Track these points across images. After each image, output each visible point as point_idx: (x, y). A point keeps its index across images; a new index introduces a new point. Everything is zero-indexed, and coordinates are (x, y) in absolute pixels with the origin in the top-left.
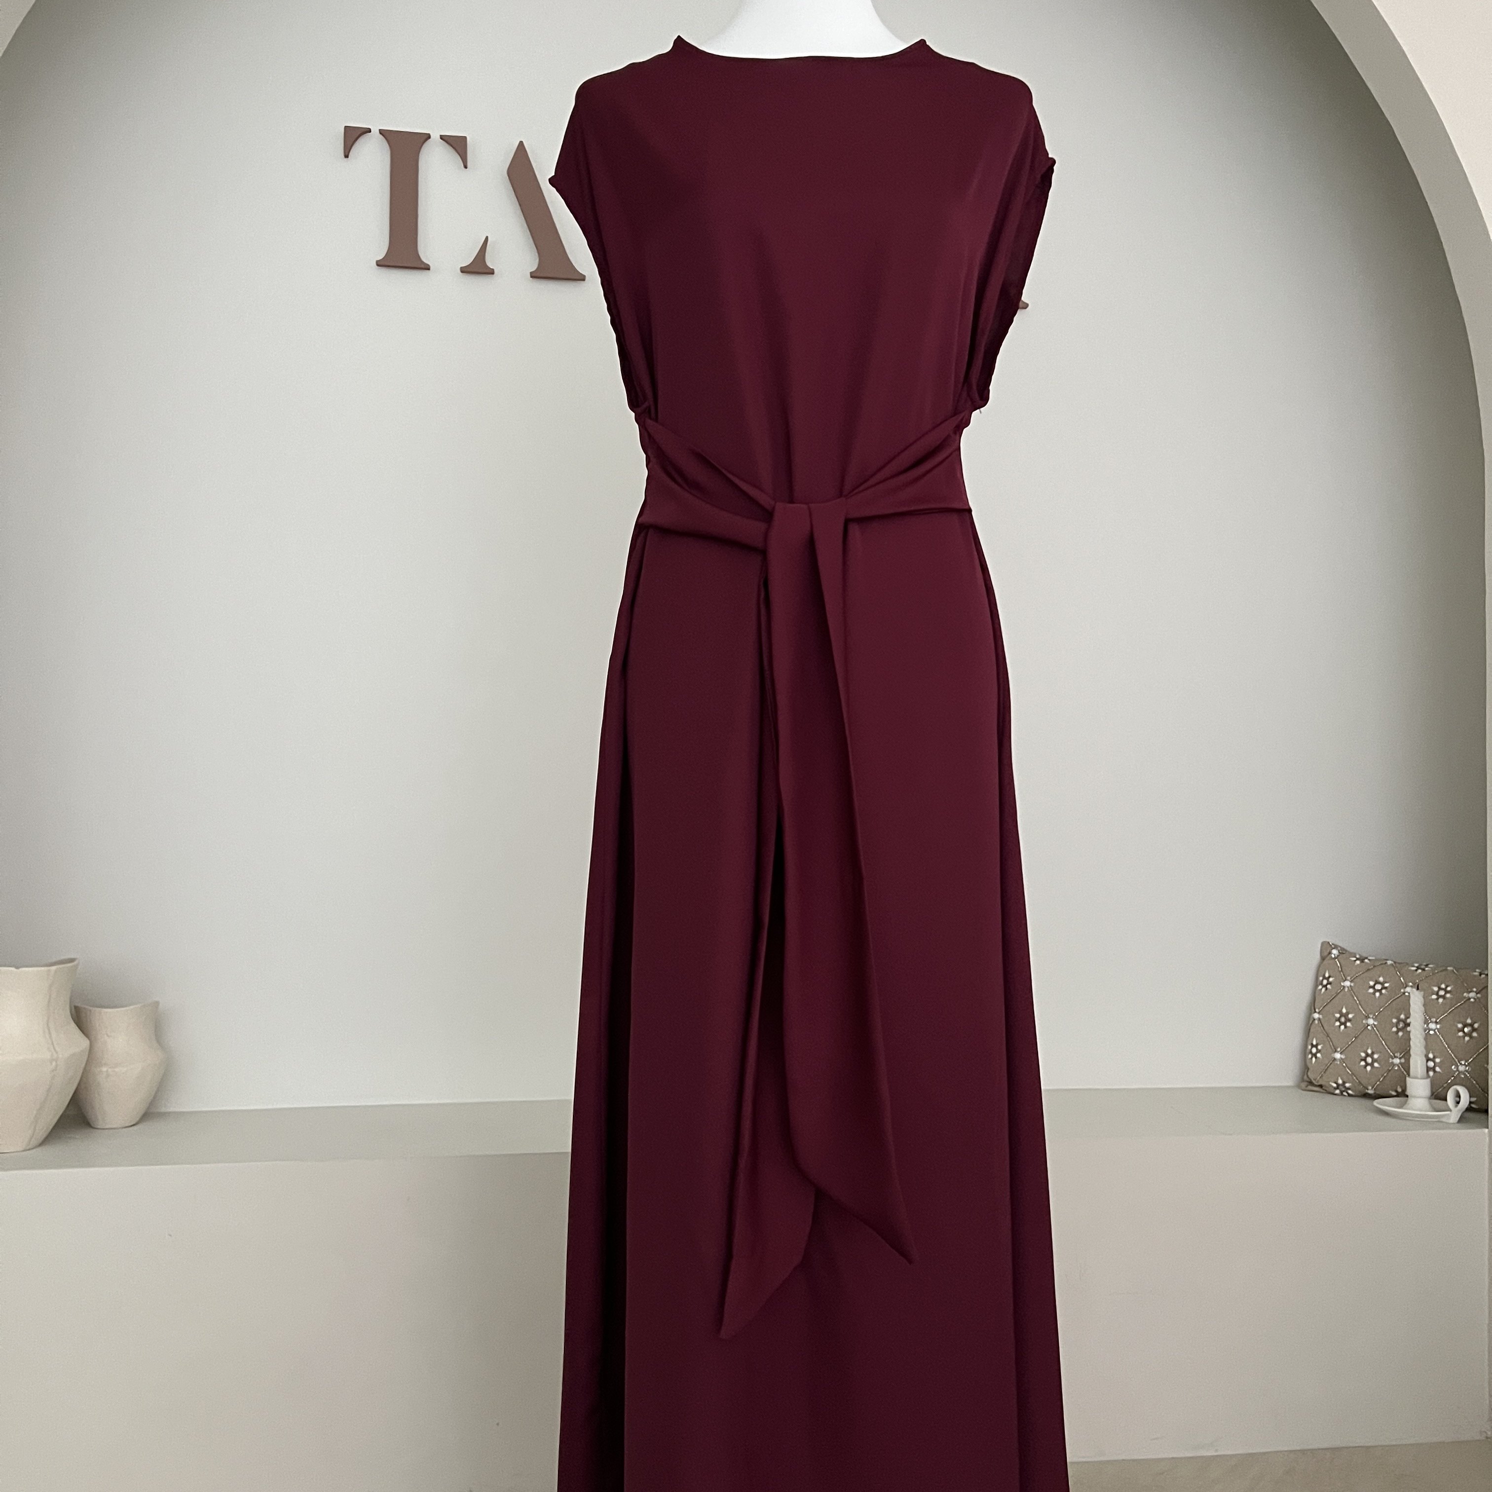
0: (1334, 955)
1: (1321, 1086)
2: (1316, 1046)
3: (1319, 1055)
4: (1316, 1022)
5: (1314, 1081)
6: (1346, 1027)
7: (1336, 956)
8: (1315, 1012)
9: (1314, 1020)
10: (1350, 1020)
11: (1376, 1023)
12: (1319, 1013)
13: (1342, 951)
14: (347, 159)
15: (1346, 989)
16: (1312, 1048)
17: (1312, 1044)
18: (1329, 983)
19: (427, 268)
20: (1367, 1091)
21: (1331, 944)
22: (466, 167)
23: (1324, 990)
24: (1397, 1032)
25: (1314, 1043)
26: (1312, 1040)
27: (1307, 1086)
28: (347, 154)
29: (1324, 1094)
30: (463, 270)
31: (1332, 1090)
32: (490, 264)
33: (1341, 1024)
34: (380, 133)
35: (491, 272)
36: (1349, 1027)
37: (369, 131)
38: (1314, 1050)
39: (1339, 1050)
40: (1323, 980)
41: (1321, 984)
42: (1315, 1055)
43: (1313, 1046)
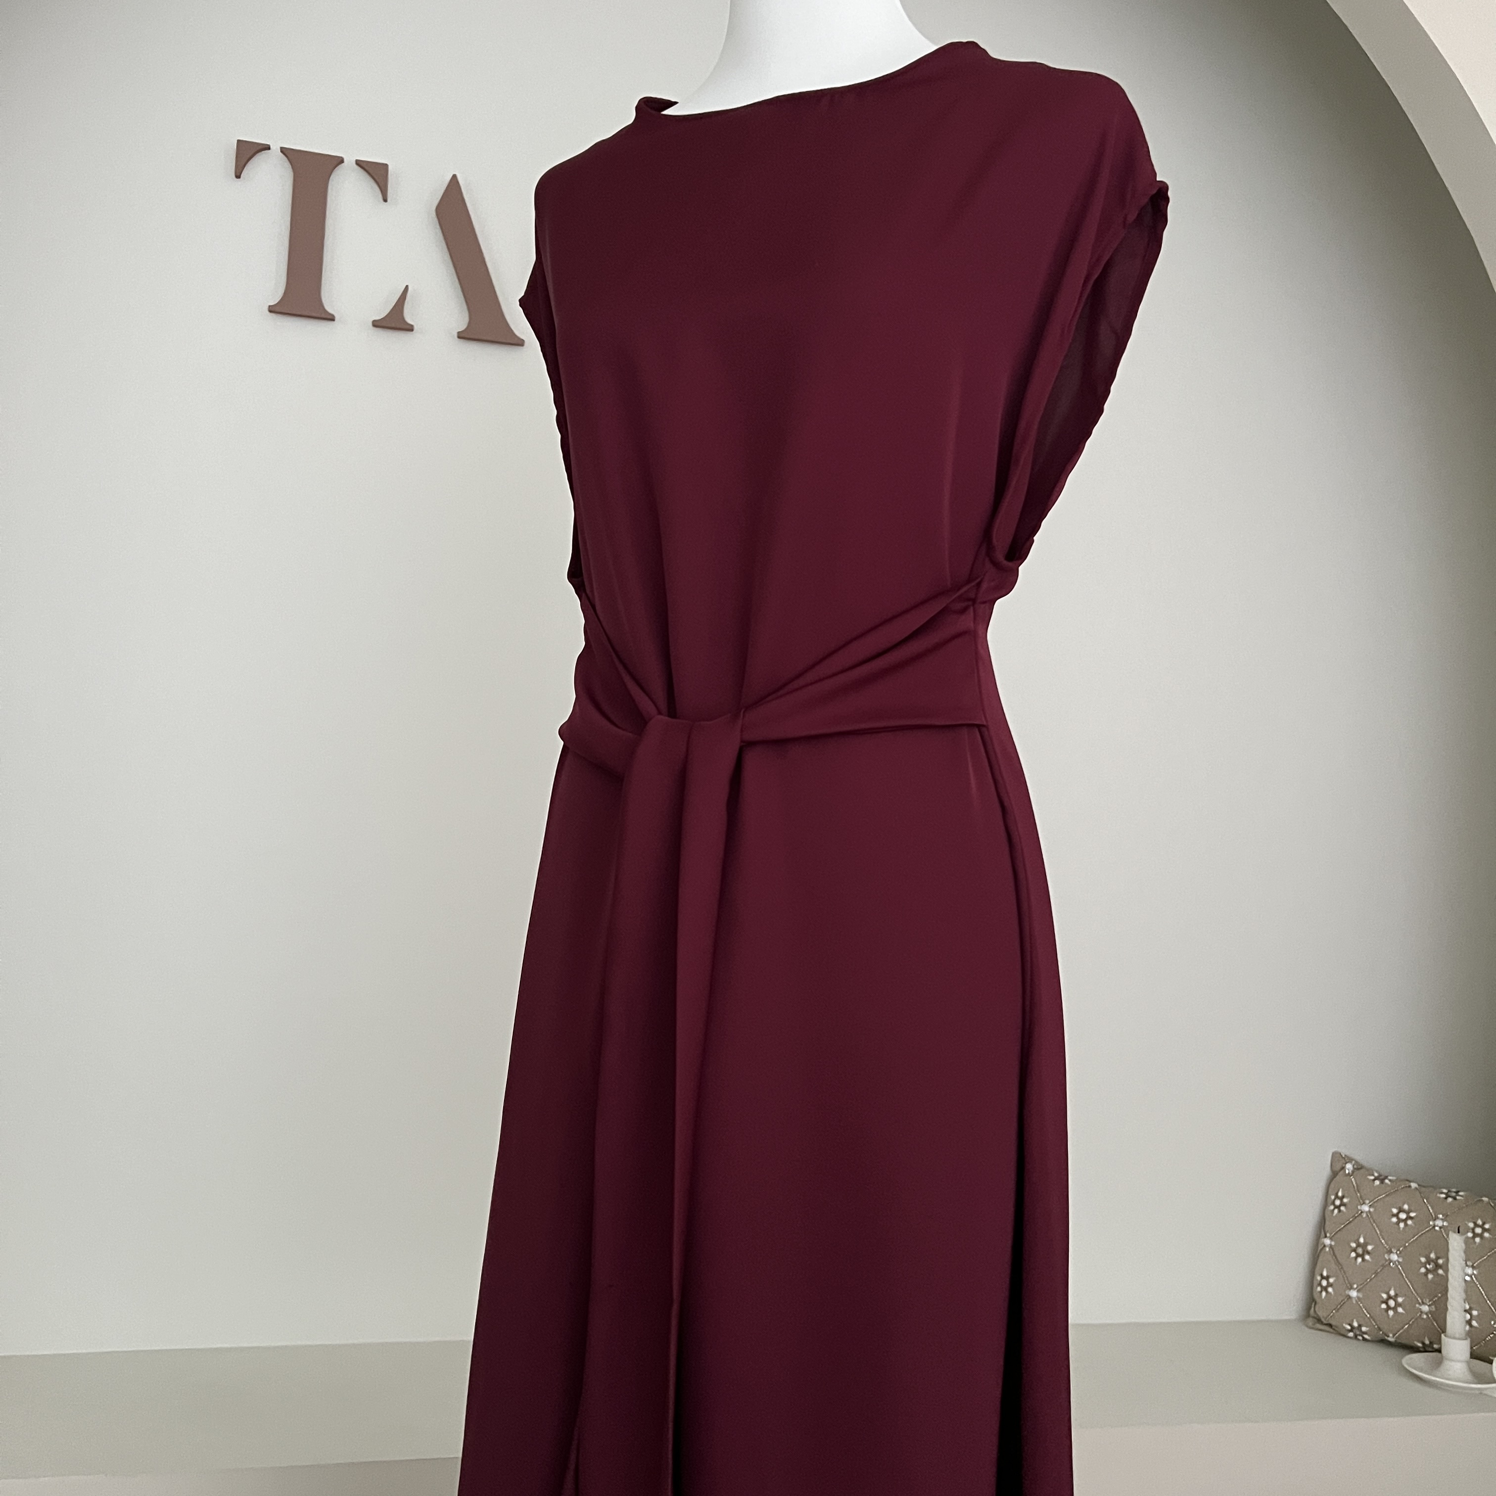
0: (1348, 1170)
1: (1330, 1325)
2: (1327, 1278)
3: (1330, 1290)
4: (1327, 1249)
5: (1323, 1320)
6: (1363, 1260)
7: (1350, 1172)
8: (1326, 1237)
9: (1325, 1246)
10: (1368, 1253)
11: (1401, 1260)
12: (1331, 1239)
13: (1358, 1167)
14: (238, 179)
15: (1364, 1215)
16: (1321, 1280)
17: (1322, 1275)
18: (1342, 1204)
19: (331, 318)
20: (1386, 1338)
21: (1343, 1156)
22: (385, 200)
23: (1336, 1211)
24: (1426, 1274)
25: (1325, 1274)
26: (1323, 1271)
27: (1314, 1324)
28: (238, 174)
29: (1333, 1335)
30: (376, 324)
31: (1343, 1332)
32: (409, 320)
33: (1358, 1255)
34: (282, 151)
35: (410, 329)
36: (1368, 1261)
37: (268, 148)
38: (1324, 1283)
39: (1355, 1286)
40: (1335, 1199)
41: (1333, 1203)
42: (1325, 1289)
43: (1323, 1277)
